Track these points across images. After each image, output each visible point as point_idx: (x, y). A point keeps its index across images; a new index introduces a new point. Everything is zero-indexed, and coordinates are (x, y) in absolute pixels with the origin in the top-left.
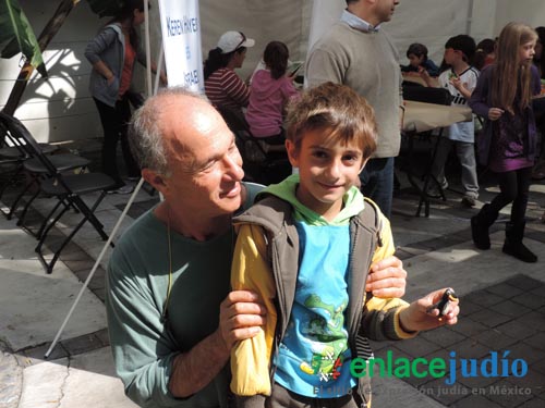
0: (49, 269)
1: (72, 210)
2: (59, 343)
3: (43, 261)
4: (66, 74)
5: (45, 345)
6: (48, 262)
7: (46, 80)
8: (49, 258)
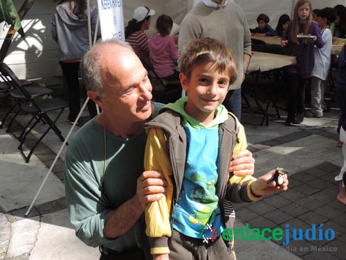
0: (27, 160)
1: (41, 122)
2: (34, 207)
3: (23, 155)
4: (36, 35)
5: (25, 208)
6: (26, 156)
7: (24, 39)
8: (27, 153)
